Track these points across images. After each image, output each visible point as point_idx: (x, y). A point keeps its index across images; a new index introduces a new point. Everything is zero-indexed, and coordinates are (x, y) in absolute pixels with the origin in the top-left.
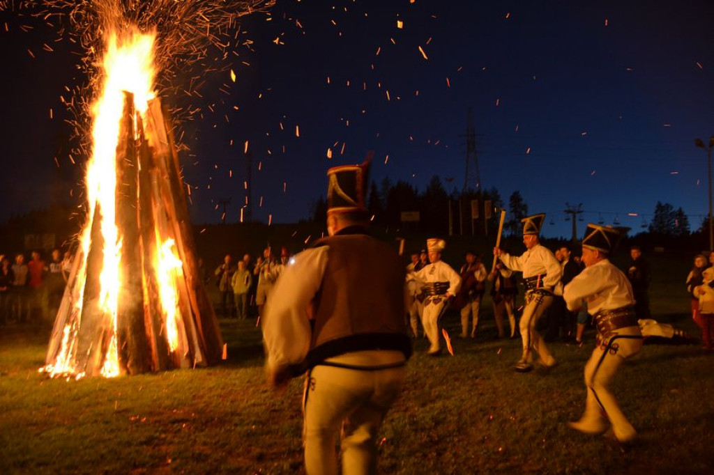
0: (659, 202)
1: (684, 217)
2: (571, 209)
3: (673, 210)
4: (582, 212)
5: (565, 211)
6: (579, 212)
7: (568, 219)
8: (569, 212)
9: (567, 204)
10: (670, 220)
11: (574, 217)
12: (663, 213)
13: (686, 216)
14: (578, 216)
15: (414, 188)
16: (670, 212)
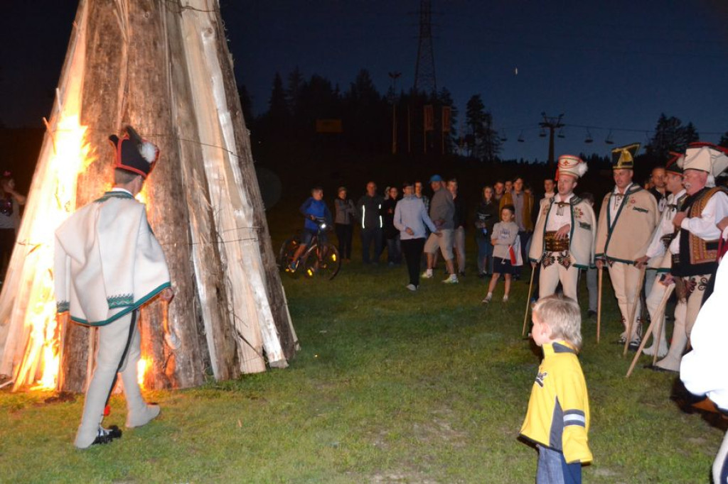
0: (663, 115)
1: (694, 136)
2: (548, 121)
3: (680, 126)
4: (563, 125)
5: (540, 124)
6: (559, 126)
7: (543, 136)
8: (545, 125)
9: (543, 114)
10: (675, 140)
11: (552, 132)
12: (667, 129)
13: (697, 134)
14: (557, 130)
15: (334, 87)
16: (677, 128)
